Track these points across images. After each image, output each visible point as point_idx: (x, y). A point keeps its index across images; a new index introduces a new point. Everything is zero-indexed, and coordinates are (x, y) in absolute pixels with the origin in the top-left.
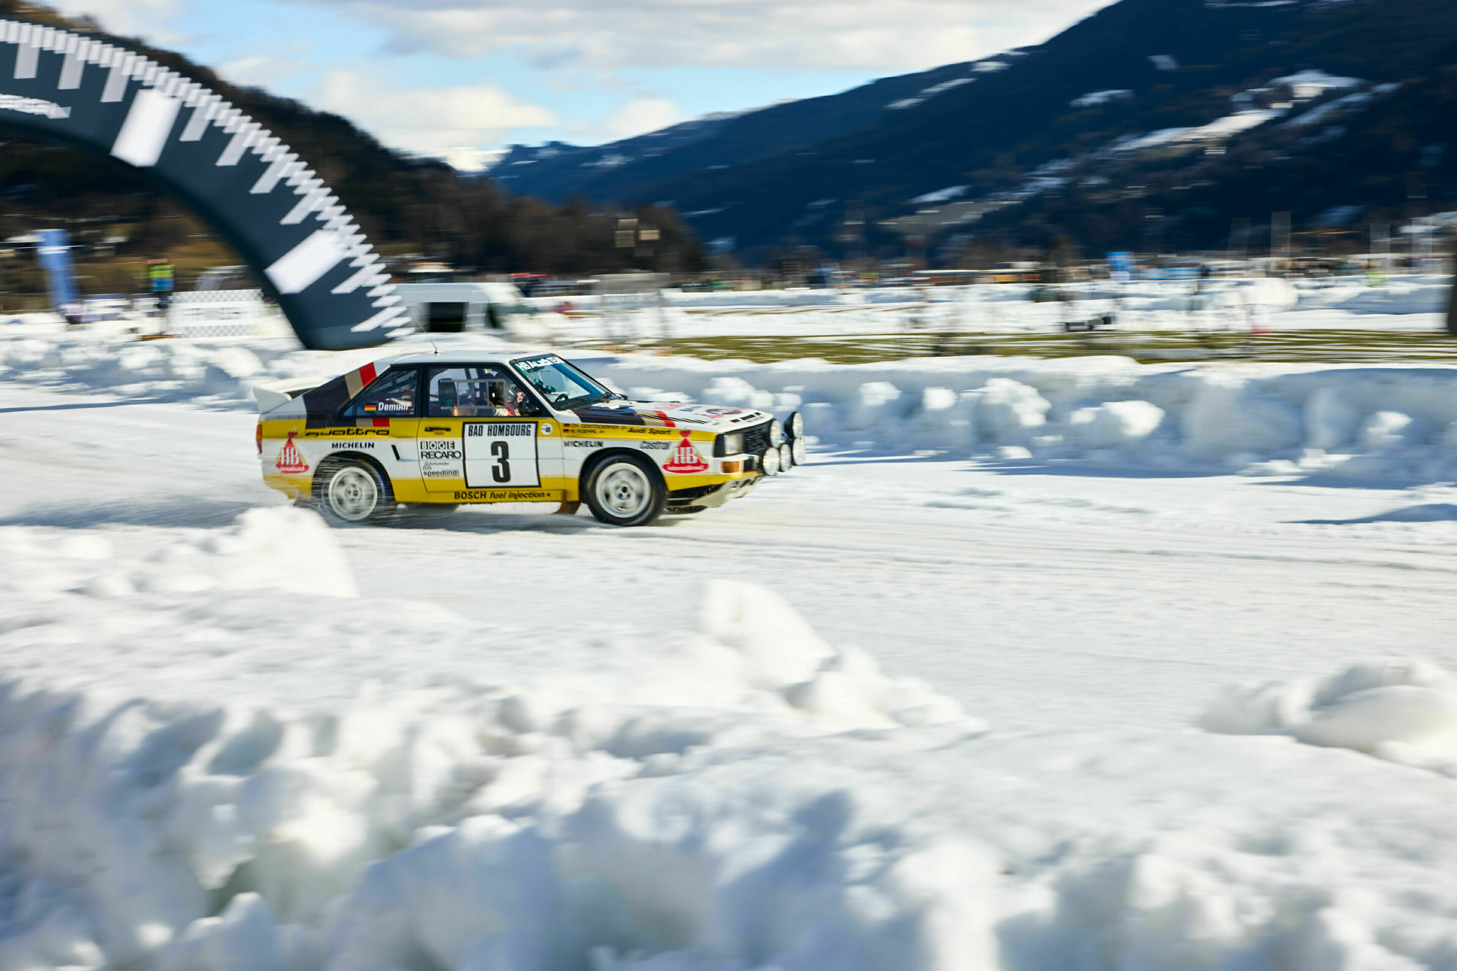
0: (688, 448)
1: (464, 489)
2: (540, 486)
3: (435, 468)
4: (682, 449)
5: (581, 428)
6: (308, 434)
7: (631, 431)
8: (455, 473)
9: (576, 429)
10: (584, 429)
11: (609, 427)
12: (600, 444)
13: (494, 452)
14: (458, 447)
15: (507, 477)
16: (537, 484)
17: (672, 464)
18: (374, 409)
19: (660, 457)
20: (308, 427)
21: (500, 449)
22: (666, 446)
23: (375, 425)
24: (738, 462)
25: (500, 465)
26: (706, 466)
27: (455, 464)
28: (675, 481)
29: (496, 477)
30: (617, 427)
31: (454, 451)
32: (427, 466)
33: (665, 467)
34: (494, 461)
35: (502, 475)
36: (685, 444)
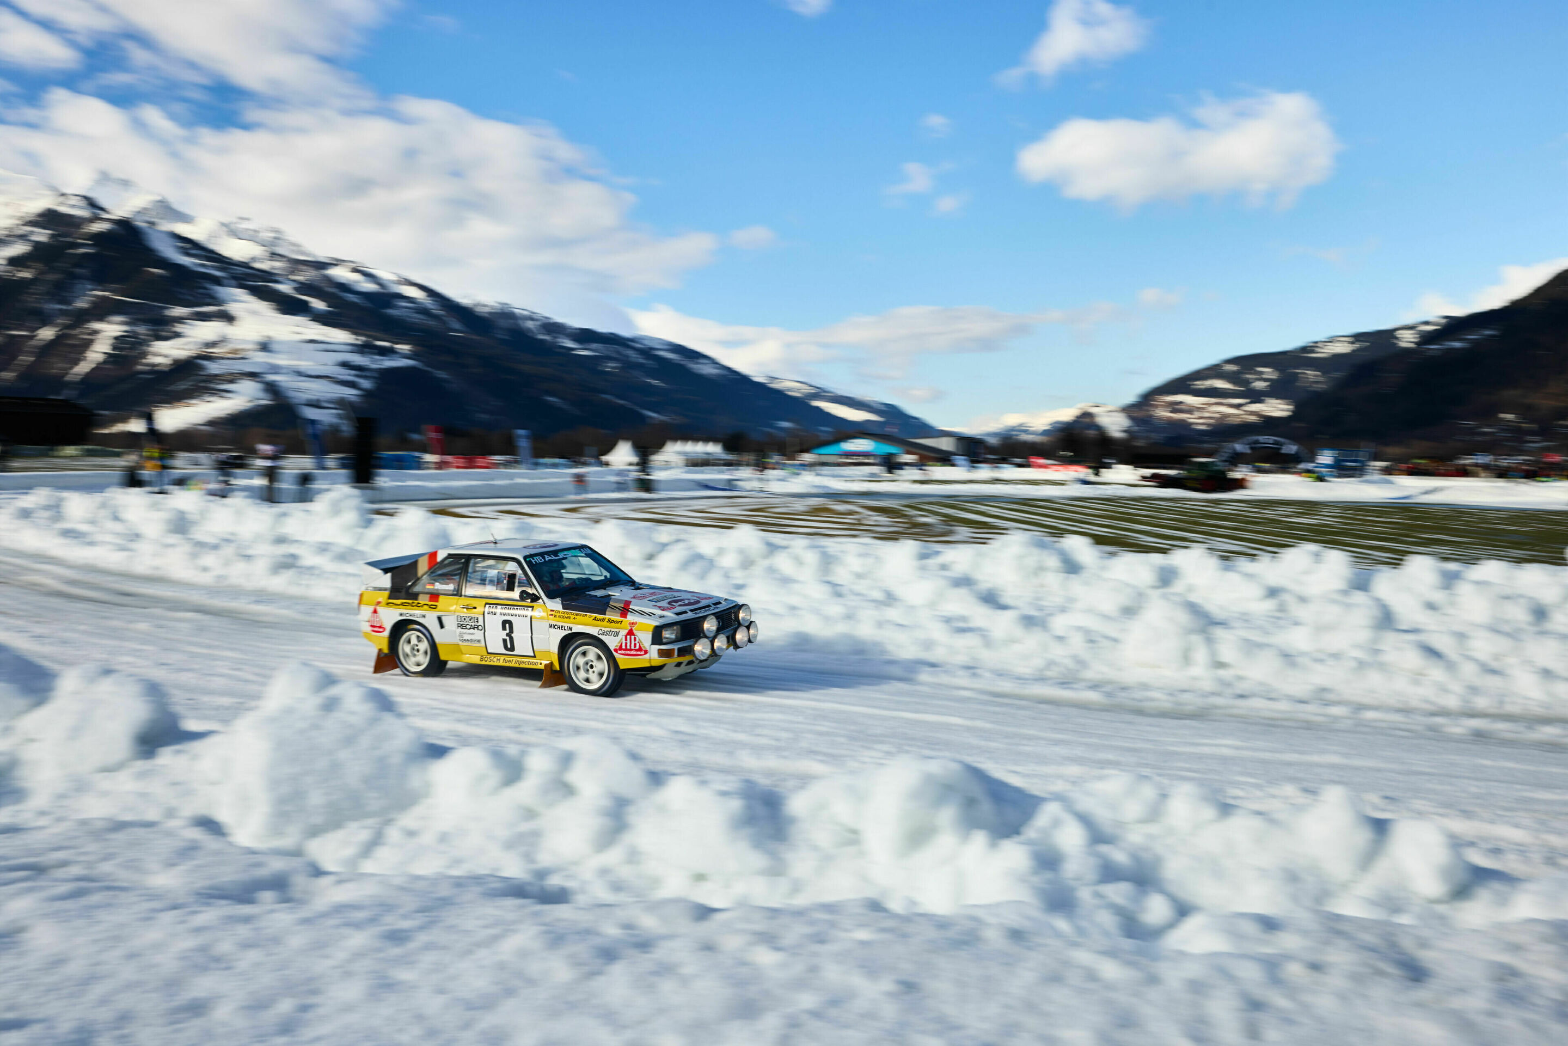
0: (633, 637)
1: (486, 653)
2: (534, 656)
3: (466, 637)
4: (628, 637)
5: (561, 614)
6: (388, 604)
7: (595, 619)
8: (479, 641)
9: (558, 614)
10: (563, 615)
11: (580, 615)
12: (571, 629)
13: (504, 628)
14: (481, 622)
15: (512, 649)
16: (533, 655)
17: (621, 648)
18: (432, 587)
19: (612, 642)
20: (390, 598)
21: (507, 625)
22: (617, 634)
23: (430, 601)
24: (674, 649)
25: (508, 638)
26: (646, 652)
27: (478, 634)
28: (625, 662)
29: (506, 647)
30: (586, 615)
31: (478, 624)
32: (461, 635)
33: (616, 650)
34: (503, 634)
35: (509, 646)
36: (631, 633)
